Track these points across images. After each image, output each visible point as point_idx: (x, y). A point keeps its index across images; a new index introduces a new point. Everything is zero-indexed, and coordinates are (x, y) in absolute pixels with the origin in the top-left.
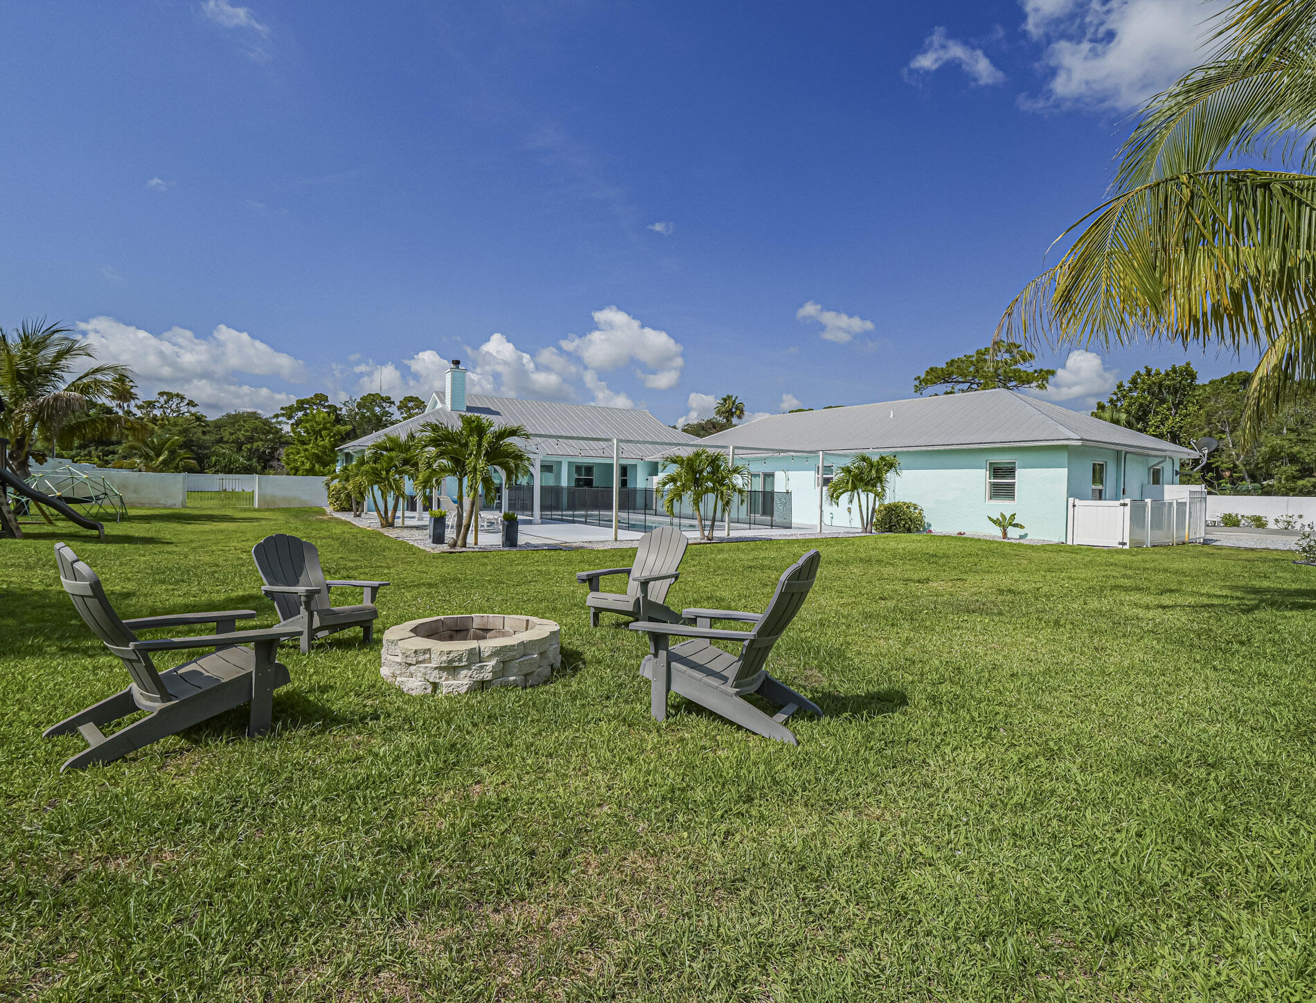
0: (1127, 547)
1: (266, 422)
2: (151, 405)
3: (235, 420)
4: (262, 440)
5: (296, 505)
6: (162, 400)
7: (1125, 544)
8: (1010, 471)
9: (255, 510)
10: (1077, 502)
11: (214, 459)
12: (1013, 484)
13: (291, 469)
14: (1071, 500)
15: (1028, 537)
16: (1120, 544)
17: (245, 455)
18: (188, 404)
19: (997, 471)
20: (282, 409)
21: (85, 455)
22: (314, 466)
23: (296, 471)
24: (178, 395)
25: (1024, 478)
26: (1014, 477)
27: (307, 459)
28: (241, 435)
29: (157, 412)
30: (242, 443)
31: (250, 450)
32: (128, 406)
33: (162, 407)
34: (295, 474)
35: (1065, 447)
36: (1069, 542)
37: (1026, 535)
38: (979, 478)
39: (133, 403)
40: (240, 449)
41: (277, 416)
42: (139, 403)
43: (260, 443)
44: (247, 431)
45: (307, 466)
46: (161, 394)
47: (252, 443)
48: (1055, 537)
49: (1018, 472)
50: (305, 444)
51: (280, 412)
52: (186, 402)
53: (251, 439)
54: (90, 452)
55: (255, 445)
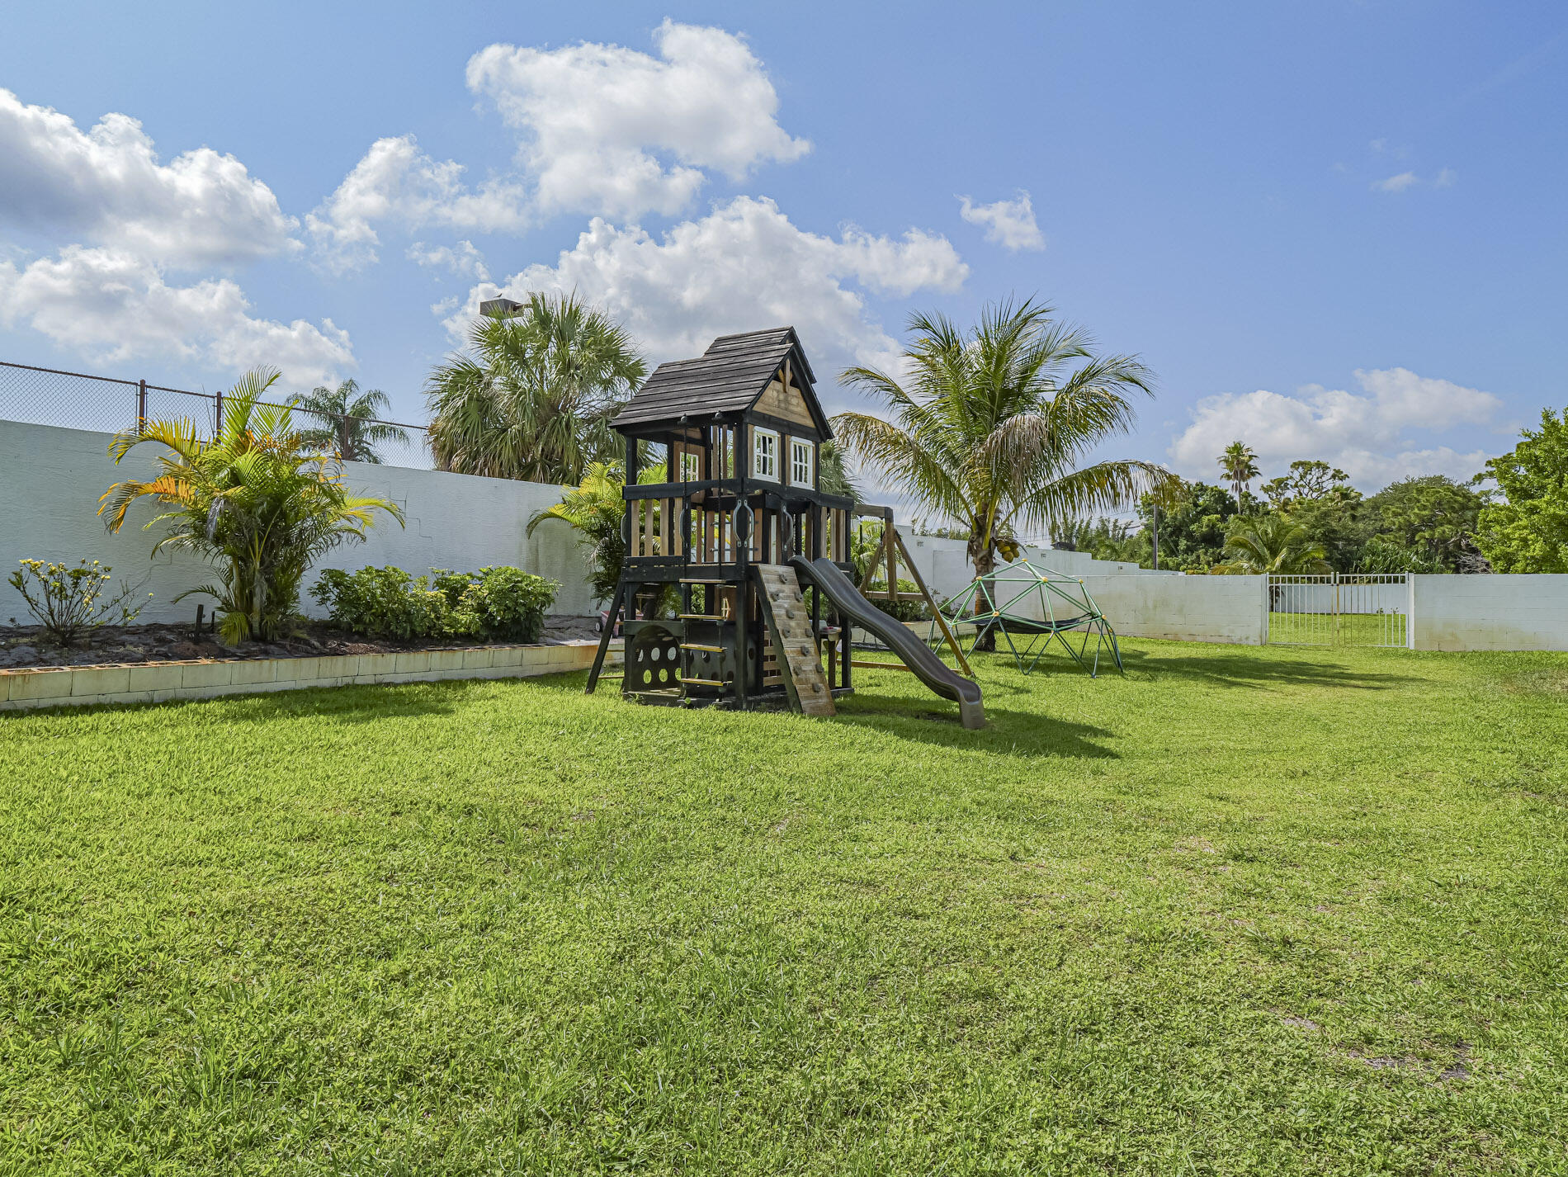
1: (1460, 491)
2: (1281, 484)
3: (1403, 493)
4: (1450, 522)
5: (1507, 644)
6: (1296, 475)
9: (1407, 655)
11: (1367, 560)
13: (1496, 559)
17: (1421, 549)
18: (1334, 477)
20: (1489, 463)
21: (1193, 562)
22: (1555, 549)
23: (1508, 563)
24: (1318, 465)
27: (1539, 532)
28: (1414, 515)
29: (1290, 494)
30: (1417, 530)
31: (1430, 541)
32: (1247, 485)
33: (1296, 486)
34: (1505, 571)
39: (1252, 481)
40: (1412, 542)
41: (1479, 478)
42: (1267, 483)
43: (1447, 528)
44: (1425, 508)
45: (1537, 549)
46: (1295, 465)
47: (1432, 528)
50: (1531, 497)
51: (1484, 470)
52: (1331, 473)
53: (1429, 523)
54: (1198, 557)
55: (1439, 530)
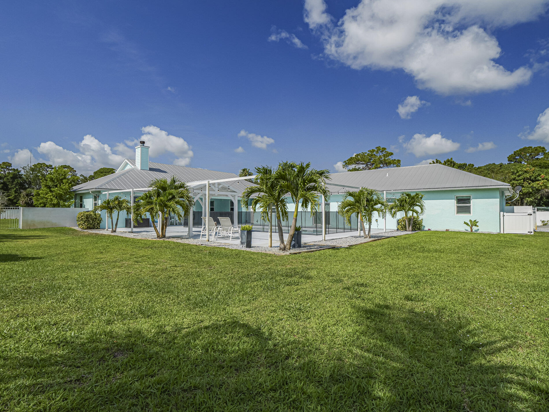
0: (532, 234)
7: (531, 232)
8: (467, 200)
10: (505, 214)
12: (470, 207)
14: (502, 213)
15: (480, 231)
16: (529, 232)
19: (460, 200)
25: (475, 204)
26: (469, 203)
35: (498, 189)
36: (502, 232)
37: (478, 230)
38: (452, 204)
48: (495, 230)
49: (472, 201)
